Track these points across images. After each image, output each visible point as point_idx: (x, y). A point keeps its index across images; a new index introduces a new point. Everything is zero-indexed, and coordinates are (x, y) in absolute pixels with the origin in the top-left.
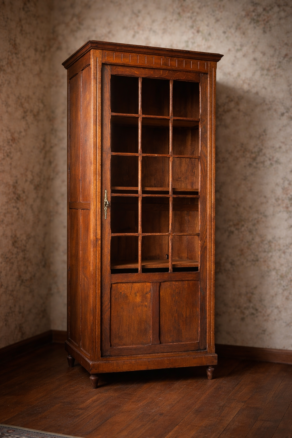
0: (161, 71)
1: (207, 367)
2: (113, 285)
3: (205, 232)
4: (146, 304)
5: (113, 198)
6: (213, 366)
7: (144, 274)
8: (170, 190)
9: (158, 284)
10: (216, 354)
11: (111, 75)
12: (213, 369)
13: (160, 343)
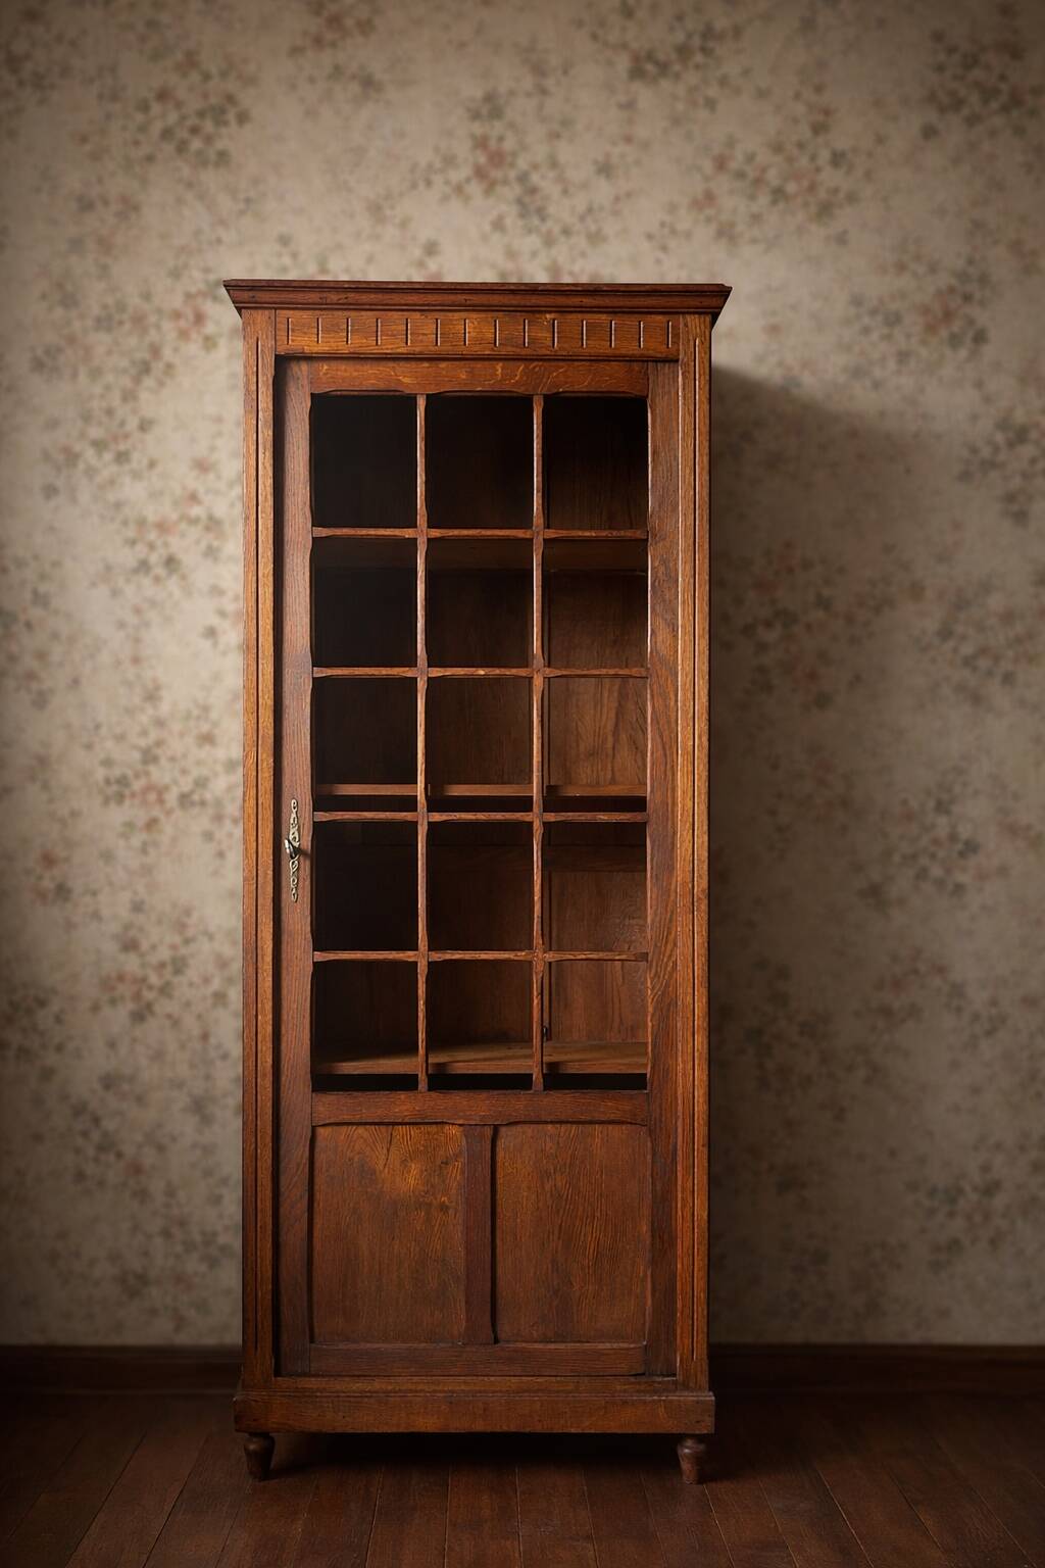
0: (499, 366)
1: (679, 1438)
2: (321, 1131)
3: (669, 947)
4: (444, 1202)
5: (318, 827)
6: (699, 1438)
7: (433, 1094)
8: (534, 795)
9: (489, 1132)
10: (711, 1393)
11: (313, 396)
12: (702, 1447)
13: (496, 1341)
